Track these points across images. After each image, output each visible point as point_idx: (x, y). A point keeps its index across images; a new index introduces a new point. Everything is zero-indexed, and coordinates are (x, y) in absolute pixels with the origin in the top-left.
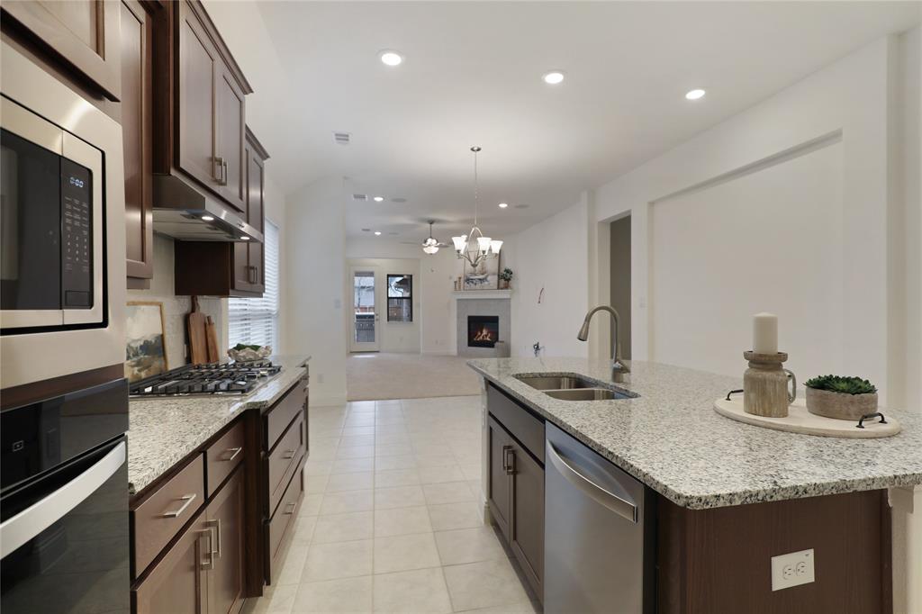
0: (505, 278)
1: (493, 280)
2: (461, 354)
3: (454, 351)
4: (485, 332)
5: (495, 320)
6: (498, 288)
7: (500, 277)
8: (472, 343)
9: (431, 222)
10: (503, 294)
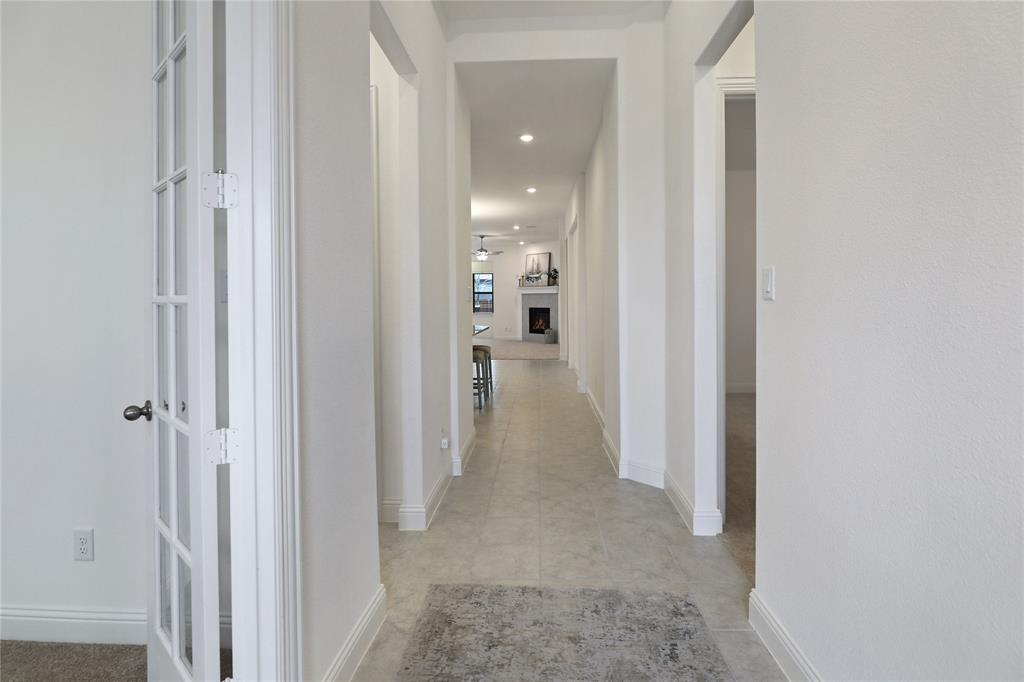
0: (553, 277)
1: (545, 278)
2: (525, 340)
3: (519, 336)
4: (541, 322)
5: (547, 311)
6: (549, 285)
7: (549, 275)
8: (532, 331)
9: (482, 237)
10: (551, 290)
